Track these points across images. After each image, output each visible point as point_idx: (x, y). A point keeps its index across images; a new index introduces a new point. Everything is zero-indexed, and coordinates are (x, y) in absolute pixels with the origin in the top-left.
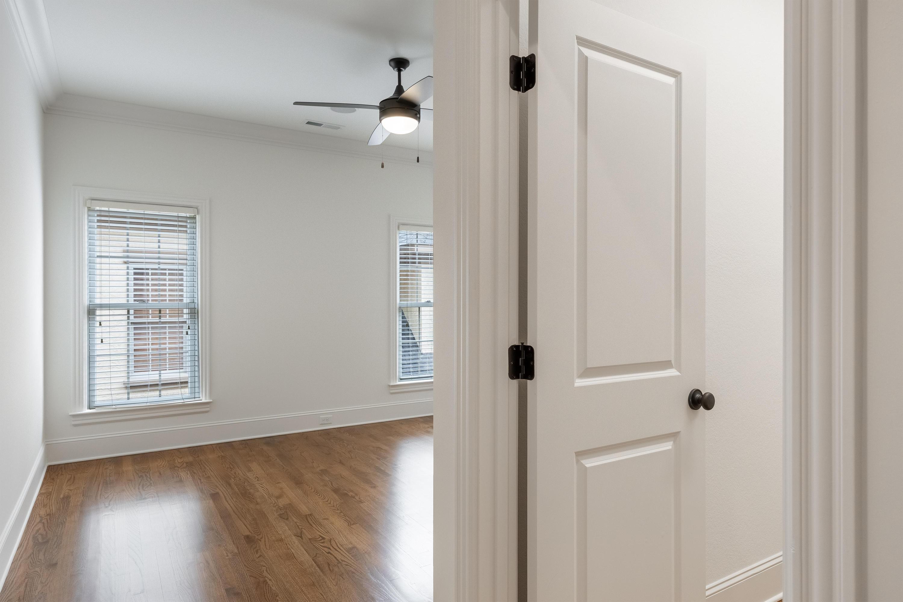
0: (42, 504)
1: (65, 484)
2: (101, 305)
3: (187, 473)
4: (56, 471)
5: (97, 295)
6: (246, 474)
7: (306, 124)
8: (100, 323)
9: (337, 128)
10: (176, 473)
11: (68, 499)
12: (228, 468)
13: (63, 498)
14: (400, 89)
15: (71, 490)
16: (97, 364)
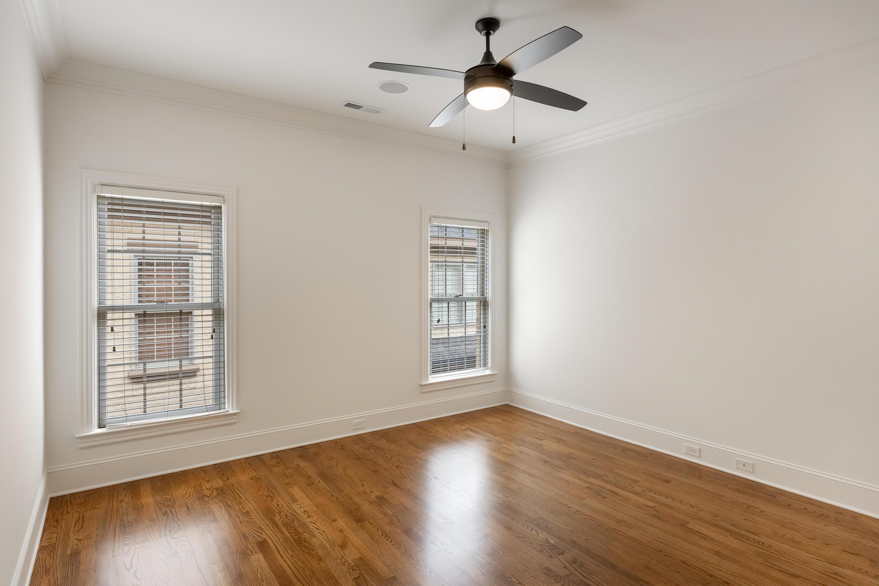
0: (43, 567)
1: (72, 530)
2: (113, 307)
3: (220, 506)
4: (60, 507)
5: (108, 296)
6: (292, 507)
7: (345, 107)
8: (112, 328)
9: (376, 111)
10: (207, 507)
11: (77, 556)
12: (267, 496)
13: (71, 555)
14: (488, 55)
15: (80, 540)
16: (108, 376)
